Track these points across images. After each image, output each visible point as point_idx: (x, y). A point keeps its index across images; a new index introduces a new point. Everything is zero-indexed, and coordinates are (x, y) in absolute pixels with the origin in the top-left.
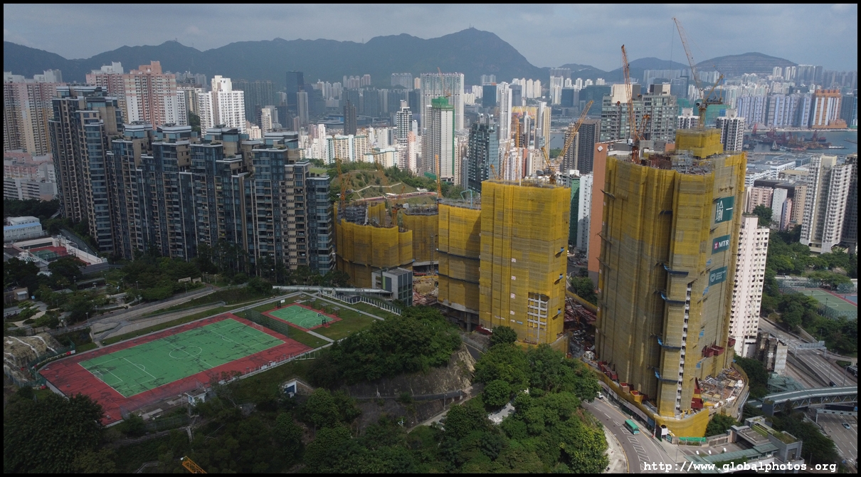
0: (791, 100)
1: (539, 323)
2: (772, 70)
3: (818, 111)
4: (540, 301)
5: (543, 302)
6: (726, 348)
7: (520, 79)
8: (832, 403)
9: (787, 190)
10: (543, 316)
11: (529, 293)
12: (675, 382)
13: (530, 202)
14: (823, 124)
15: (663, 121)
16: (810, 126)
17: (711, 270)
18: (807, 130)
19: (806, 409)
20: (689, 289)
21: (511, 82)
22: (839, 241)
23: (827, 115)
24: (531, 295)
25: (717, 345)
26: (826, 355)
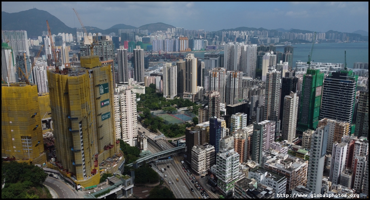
0: (172, 41)
1: (28, 149)
2: (167, 29)
3: (181, 45)
4: (27, 139)
5: (29, 140)
6: (115, 145)
7: (62, 33)
8: (162, 158)
9: (160, 77)
10: (30, 146)
11: (21, 137)
12: (81, 165)
13: (14, 94)
14: (183, 50)
15: (108, 51)
16: (179, 51)
17: (102, 114)
18: (178, 53)
19: (153, 162)
20: (80, 125)
21: (58, 34)
22: (176, 95)
23: (184, 46)
24: (22, 137)
25: (111, 144)
26: (165, 139)
